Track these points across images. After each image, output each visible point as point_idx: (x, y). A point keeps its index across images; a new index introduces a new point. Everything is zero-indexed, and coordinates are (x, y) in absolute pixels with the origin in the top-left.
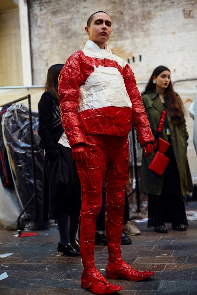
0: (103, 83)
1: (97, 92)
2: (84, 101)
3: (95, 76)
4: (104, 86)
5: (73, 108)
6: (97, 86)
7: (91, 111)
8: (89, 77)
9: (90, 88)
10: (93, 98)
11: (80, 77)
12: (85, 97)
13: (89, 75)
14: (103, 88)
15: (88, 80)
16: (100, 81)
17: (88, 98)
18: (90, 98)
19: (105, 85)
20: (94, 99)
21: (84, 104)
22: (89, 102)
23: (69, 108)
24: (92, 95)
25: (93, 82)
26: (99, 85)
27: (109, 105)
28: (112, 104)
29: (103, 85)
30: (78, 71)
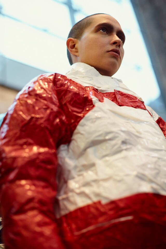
0: (122, 134)
1: (107, 158)
2: (73, 184)
3: (97, 118)
4: (124, 142)
5: (41, 202)
6: (105, 141)
7: (97, 209)
8: (82, 121)
9: (85, 150)
10: (96, 174)
11: (58, 120)
12: (74, 173)
13: (81, 118)
14: (124, 147)
15: (79, 128)
16: (114, 129)
17: (82, 175)
18: (90, 175)
19: (126, 139)
20: (102, 176)
21: (72, 191)
22: (87, 184)
23: (31, 200)
24: (93, 165)
25: (95, 132)
26: (110, 140)
27: (146, 188)
28: (155, 186)
29: (123, 139)
30: (53, 103)
